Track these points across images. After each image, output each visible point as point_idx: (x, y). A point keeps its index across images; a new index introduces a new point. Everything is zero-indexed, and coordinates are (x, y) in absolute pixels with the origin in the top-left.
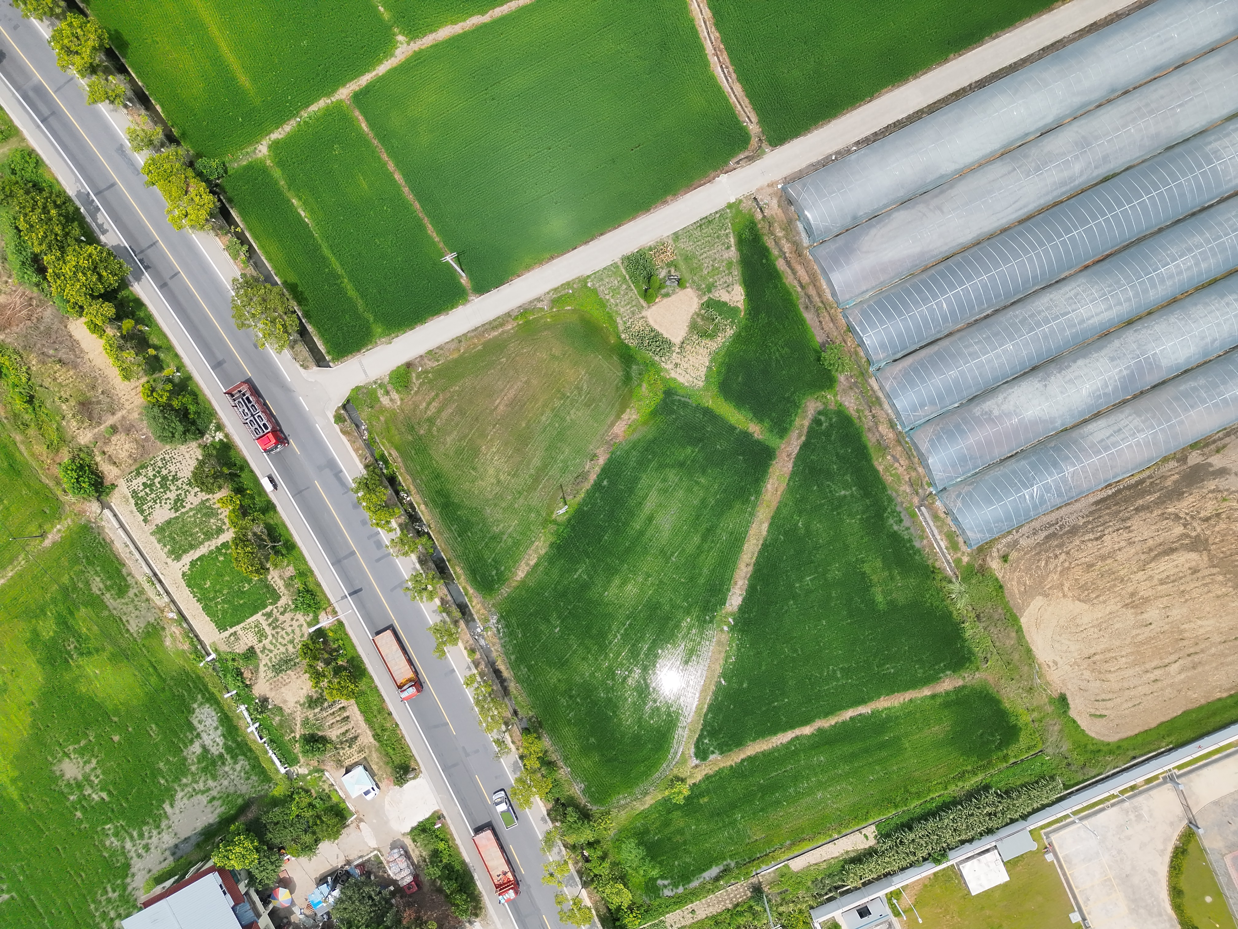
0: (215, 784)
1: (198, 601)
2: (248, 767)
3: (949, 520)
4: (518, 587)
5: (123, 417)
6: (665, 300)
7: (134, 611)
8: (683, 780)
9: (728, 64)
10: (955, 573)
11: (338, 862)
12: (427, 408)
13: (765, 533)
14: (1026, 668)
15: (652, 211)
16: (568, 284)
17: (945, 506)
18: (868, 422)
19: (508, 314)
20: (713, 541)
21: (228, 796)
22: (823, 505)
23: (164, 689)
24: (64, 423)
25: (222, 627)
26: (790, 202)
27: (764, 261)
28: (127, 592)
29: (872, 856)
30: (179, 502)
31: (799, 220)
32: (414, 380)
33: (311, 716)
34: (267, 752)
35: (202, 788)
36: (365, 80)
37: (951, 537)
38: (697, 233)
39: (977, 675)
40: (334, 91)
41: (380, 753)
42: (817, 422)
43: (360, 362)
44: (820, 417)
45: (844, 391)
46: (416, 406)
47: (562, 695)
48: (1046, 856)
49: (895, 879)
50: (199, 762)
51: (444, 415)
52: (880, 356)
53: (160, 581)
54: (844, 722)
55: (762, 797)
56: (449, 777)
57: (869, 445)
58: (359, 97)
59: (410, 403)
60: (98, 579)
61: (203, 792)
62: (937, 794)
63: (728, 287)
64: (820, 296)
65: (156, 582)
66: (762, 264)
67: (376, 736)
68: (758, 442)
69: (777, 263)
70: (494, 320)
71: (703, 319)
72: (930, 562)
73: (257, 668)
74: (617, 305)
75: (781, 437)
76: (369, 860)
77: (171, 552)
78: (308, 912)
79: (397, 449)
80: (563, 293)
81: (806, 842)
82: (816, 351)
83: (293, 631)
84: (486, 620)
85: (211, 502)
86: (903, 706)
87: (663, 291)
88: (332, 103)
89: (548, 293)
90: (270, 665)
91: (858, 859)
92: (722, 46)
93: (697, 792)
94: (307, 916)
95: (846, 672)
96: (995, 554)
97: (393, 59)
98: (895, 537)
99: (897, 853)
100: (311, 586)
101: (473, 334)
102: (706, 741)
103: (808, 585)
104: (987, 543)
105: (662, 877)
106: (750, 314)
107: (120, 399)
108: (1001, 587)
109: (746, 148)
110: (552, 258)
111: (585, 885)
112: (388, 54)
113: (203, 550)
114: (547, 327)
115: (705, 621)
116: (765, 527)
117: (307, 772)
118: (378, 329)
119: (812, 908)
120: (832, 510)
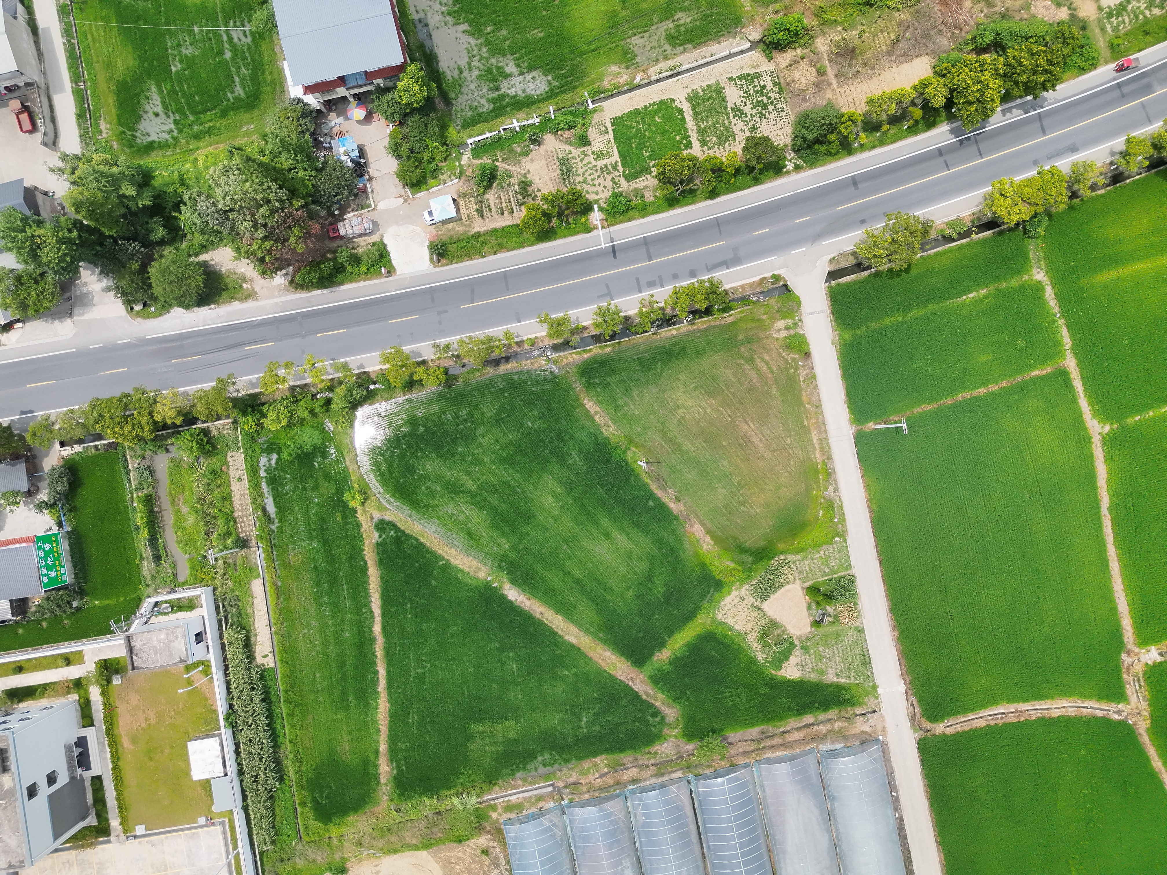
0: (474, 77)
1: (645, 106)
2: (481, 110)
3: (534, 810)
4: (578, 399)
5: (830, 84)
6: (805, 605)
7: (651, 45)
8: (363, 503)
9: (1004, 720)
10: (484, 802)
11: (372, 170)
12: (763, 359)
13: (567, 638)
14: (380, 845)
15: (890, 615)
16: (843, 520)
17: (549, 811)
18: (643, 759)
19: (830, 458)
20: (572, 588)
21: (460, 85)
22: (578, 699)
23: (573, 53)
24: (839, 29)
25: (615, 122)
26: (863, 743)
27: (816, 705)
28: (670, 44)
29: (247, 658)
30: (739, 113)
31: (845, 747)
32: (791, 355)
33: (512, 181)
34: (490, 132)
35: (473, 64)
36: (1078, 385)
37: (518, 807)
38: (858, 651)
39: (385, 798)
40: (1075, 355)
41: (461, 235)
42: (656, 713)
43: (822, 312)
44: (659, 717)
45: (677, 746)
46: (768, 351)
47: (470, 413)
48: (204, 818)
49: (221, 674)
50: (498, 68)
51: (752, 374)
52: (701, 787)
53: (671, 76)
54: (375, 663)
55: (327, 571)
56: (424, 291)
57: (622, 755)
58: (1063, 375)
59: (772, 346)
60: (688, 20)
61: (469, 64)
62: (287, 731)
63: (802, 665)
64: (771, 747)
65: (672, 72)
66: (814, 702)
67: (478, 235)
68: (652, 654)
69: (811, 715)
70: (828, 444)
71: (778, 635)
72: (500, 782)
73: (570, 144)
74: (812, 559)
75: (651, 677)
76: (367, 198)
77: (696, 95)
78: (335, 130)
79: (733, 323)
80: (837, 512)
81: (276, 600)
82: (722, 730)
83: (594, 185)
84: (556, 363)
85: (731, 142)
86: (375, 722)
87: (814, 606)
88: (1065, 350)
89: (840, 500)
90: (570, 156)
91: (248, 645)
92: (1022, 719)
93: (348, 513)
94: (332, 128)
95: (421, 678)
96: (492, 844)
97: (1091, 416)
98: (532, 756)
99: (245, 683)
100: (630, 213)
101: (820, 420)
102: (392, 533)
103: (509, 664)
104: (504, 838)
105: (279, 460)
106: (772, 679)
107: (848, 85)
108: (460, 841)
109: (923, 716)
110: (871, 511)
111: (292, 389)
112: (1096, 413)
113: (690, 123)
114: (808, 490)
115: (501, 561)
116: (573, 640)
117: (462, 163)
118: (848, 336)
119: (214, 590)
120: (570, 705)
